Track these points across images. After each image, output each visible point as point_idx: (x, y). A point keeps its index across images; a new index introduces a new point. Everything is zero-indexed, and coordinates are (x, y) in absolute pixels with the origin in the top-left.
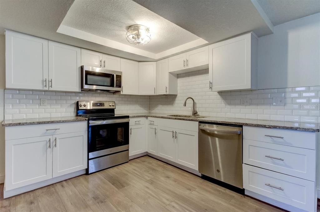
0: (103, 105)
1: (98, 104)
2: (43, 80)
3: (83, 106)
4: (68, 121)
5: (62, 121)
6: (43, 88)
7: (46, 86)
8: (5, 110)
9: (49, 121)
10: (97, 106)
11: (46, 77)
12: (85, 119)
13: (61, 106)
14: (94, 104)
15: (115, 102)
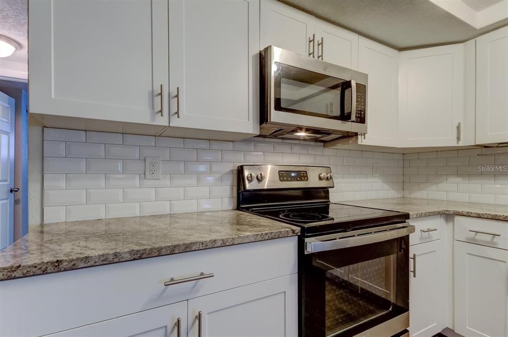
0: (304, 177)
1: (293, 175)
2: (153, 91)
3: (255, 180)
6: (153, 119)
7: (161, 111)
8: (45, 192)
9: (175, 246)
10: (291, 180)
11: (161, 79)
12: (293, 231)
13: (198, 181)
14: (282, 174)
15: (330, 169)
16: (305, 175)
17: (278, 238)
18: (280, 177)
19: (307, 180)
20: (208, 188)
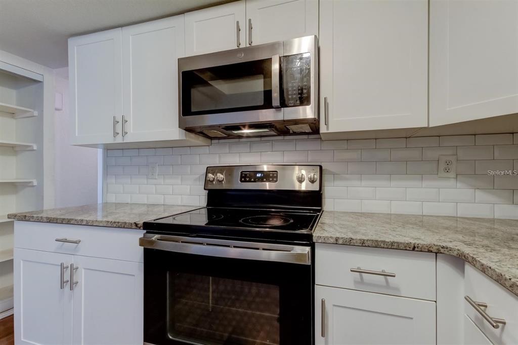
0: (273, 177)
1: (259, 175)
3: (216, 181)
4: (96, 224)
8: (108, 185)
12: (136, 225)
13: (182, 180)
14: (246, 175)
15: (321, 167)
16: (275, 175)
17: (124, 227)
18: (242, 177)
19: (276, 181)
20: (189, 186)
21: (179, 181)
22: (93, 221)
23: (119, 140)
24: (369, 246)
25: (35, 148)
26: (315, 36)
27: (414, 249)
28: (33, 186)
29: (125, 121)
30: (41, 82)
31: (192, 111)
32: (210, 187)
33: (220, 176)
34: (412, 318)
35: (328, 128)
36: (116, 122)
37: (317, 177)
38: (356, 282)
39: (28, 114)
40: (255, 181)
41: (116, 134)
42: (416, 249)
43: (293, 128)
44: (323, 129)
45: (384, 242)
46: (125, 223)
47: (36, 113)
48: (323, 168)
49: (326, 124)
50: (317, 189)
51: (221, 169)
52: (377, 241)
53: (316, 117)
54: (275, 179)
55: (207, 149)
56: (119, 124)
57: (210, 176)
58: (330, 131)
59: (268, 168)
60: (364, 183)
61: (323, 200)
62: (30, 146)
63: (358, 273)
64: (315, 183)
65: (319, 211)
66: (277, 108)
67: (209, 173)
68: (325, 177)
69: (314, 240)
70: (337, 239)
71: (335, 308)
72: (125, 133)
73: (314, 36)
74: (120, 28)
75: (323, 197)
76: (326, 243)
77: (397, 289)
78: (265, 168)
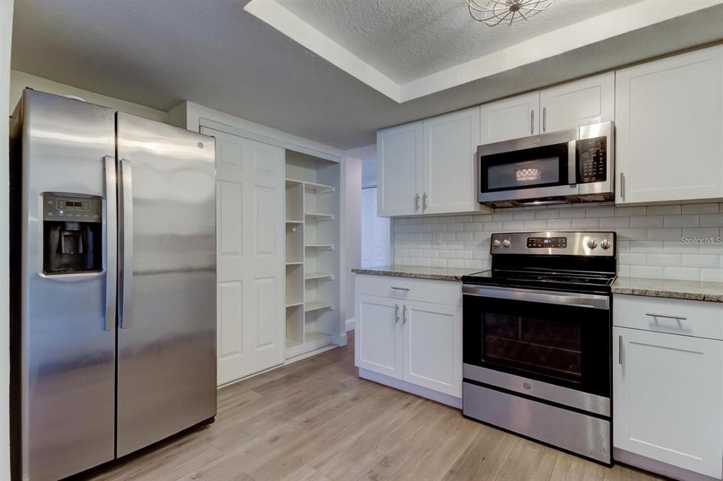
1: (546, 241)
3: (502, 246)
4: (422, 277)
5: (414, 276)
6: (416, 212)
12: (456, 277)
13: (465, 245)
14: (533, 241)
15: (615, 234)
16: (563, 241)
18: (528, 243)
19: (565, 247)
20: (471, 252)
21: (462, 247)
22: (420, 275)
23: (420, 212)
24: (662, 297)
25: (333, 218)
26: (612, 122)
27: (704, 300)
28: (331, 250)
29: (425, 197)
30: (337, 163)
31: (489, 188)
32: (497, 252)
33: (507, 242)
34: (702, 353)
35: (624, 200)
36: (417, 198)
37: (611, 243)
38: (651, 325)
39: (328, 190)
40: (542, 247)
41: (417, 207)
42: (706, 299)
43: (586, 199)
44: (618, 200)
45: (677, 293)
46: (447, 277)
47: (334, 189)
48: (617, 234)
49: (623, 195)
50: (612, 255)
51: (507, 236)
52: (670, 293)
53: (612, 191)
54: (564, 245)
55: (490, 218)
56: (420, 200)
57: (497, 242)
58: (626, 202)
59: (551, 235)
60: (666, 249)
61: (617, 266)
62: (329, 217)
63: (652, 317)
64: (608, 249)
65: (613, 276)
66: (572, 184)
67: (495, 239)
68: (619, 243)
69: (612, 291)
70: (633, 291)
71: (631, 344)
72: (424, 207)
73: (610, 122)
74: (421, 122)
75: (617, 263)
76: (622, 294)
77: (688, 330)
78: (549, 235)
